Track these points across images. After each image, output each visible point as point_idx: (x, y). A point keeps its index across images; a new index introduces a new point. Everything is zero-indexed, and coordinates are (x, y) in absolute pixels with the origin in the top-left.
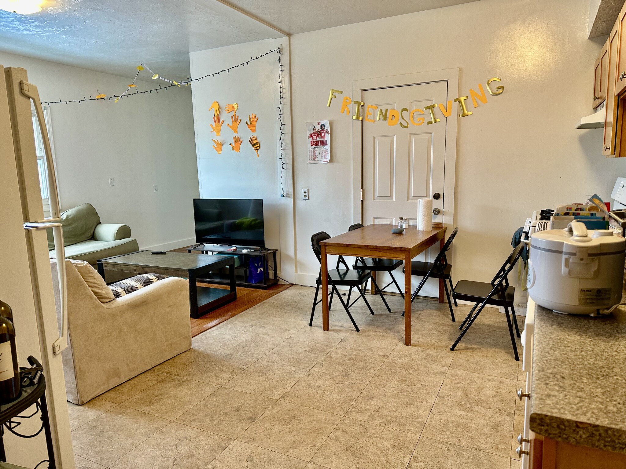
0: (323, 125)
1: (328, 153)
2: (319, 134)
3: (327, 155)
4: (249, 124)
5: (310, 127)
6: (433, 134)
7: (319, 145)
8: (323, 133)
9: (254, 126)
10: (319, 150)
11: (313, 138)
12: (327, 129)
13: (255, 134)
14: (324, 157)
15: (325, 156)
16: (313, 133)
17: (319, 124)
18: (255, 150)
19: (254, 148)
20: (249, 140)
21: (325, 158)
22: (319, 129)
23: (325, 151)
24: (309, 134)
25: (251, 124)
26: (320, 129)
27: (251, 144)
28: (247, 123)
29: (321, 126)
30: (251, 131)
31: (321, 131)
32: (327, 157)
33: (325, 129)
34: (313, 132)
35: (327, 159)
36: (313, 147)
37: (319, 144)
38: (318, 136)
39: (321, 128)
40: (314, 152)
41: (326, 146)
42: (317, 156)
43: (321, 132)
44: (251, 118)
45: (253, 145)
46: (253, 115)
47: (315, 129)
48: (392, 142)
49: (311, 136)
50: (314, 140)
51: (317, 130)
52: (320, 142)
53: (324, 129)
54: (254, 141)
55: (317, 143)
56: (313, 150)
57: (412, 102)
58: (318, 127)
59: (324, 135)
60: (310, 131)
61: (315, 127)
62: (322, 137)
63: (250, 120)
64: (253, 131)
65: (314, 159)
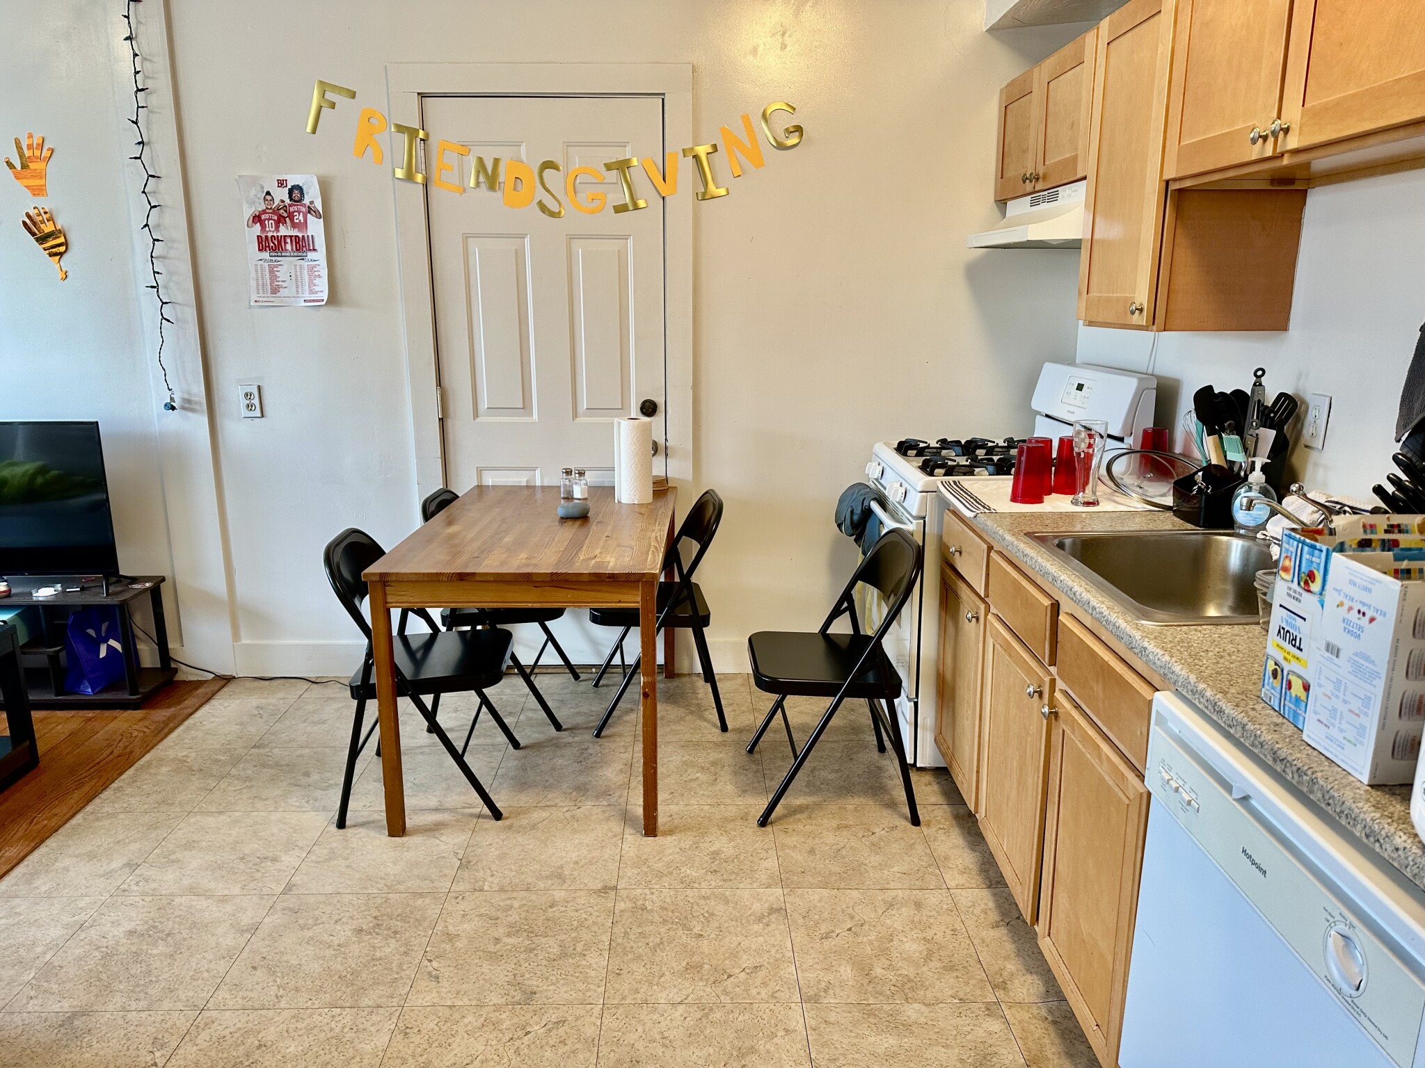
0: (299, 188)
1: (319, 276)
2: (285, 215)
3: (317, 281)
4: (18, 166)
5: (253, 193)
6: (630, 242)
7: (286, 250)
8: (299, 212)
9: (41, 175)
10: (287, 265)
11: (263, 227)
12: (312, 203)
13: (44, 203)
14: (307, 287)
15: (311, 283)
16: (264, 212)
17: (281, 183)
18: (51, 255)
19: (45, 249)
20: (25, 223)
21: (312, 292)
22: (283, 201)
23: (311, 269)
24: (248, 212)
25: (24, 166)
26: (288, 201)
27: (33, 234)
28: (10, 165)
29: (291, 192)
30: (28, 192)
31: (290, 206)
32: (317, 289)
33: (306, 201)
34: (262, 207)
35: (319, 294)
36: (266, 255)
37: (289, 247)
38: (280, 220)
39: (291, 198)
40: (272, 272)
41: (311, 255)
42: (284, 285)
43: (292, 209)
44: (25, 148)
45: (42, 240)
46: (30, 136)
47: (269, 198)
48: (519, 255)
49: (257, 219)
50: (270, 235)
51: (277, 202)
52: (289, 240)
53: (300, 201)
54: (42, 226)
55: (279, 243)
56: (266, 265)
57: (569, 145)
58: (281, 195)
59: (301, 218)
60: (252, 203)
61: (268, 193)
62: (294, 225)
63: (21, 155)
64: (38, 191)
65: (275, 290)
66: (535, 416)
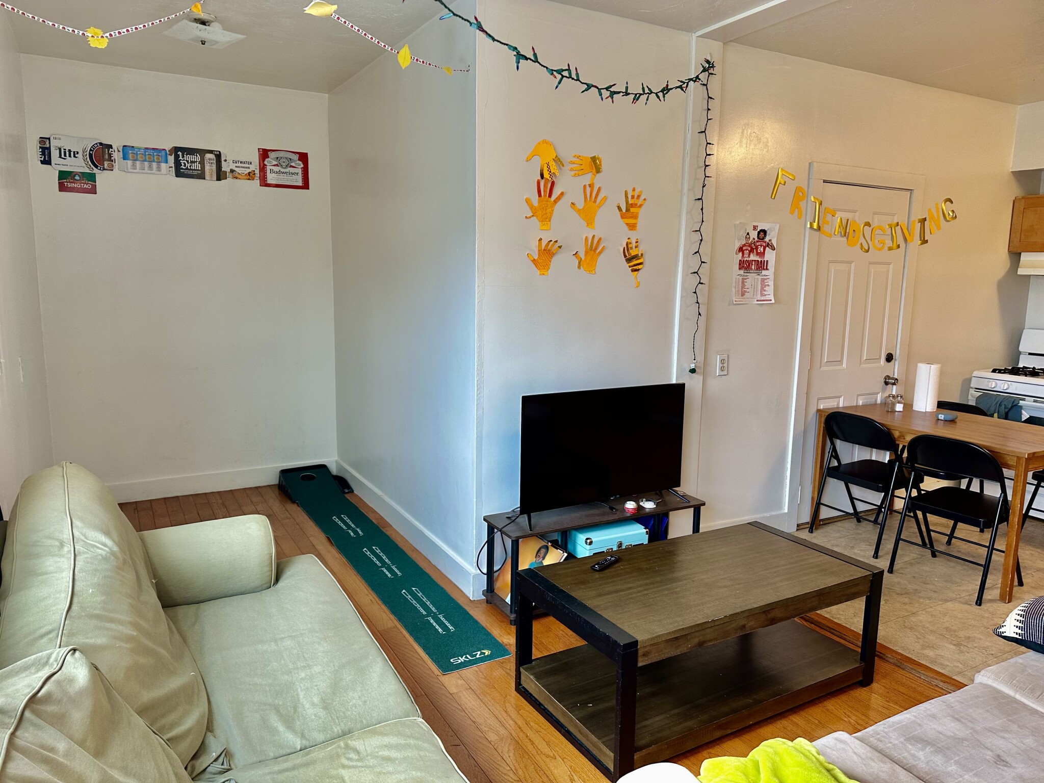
0: (764, 232)
1: (768, 285)
2: (754, 247)
3: (766, 288)
4: (624, 210)
5: (741, 233)
7: (752, 269)
8: (761, 246)
9: (635, 217)
10: (753, 278)
11: (743, 254)
12: (770, 240)
13: (634, 236)
14: (759, 292)
15: (762, 289)
16: (744, 245)
17: (755, 228)
18: (633, 271)
19: (630, 267)
20: (624, 248)
21: (762, 295)
22: (754, 239)
23: (763, 280)
24: (738, 245)
25: (628, 210)
26: (756, 239)
27: (625, 256)
28: (619, 208)
29: (759, 233)
30: (626, 228)
31: (757, 242)
32: (766, 293)
33: (767, 239)
34: (744, 242)
35: (767, 296)
36: (742, 272)
37: (753, 267)
38: (751, 251)
39: (758, 237)
40: (743, 282)
41: (764, 272)
42: (748, 290)
43: (758, 244)
44: (630, 197)
45: (629, 260)
46: (634, 190)
47: (748, 236)
49: (741, 249)
50: (745, 259)
51: (751, 239)
52: (754, 263)
53: (763, 239)
54: (631, 251)
55: (749, 264)
56: (741, 278)
58: (754, 235)
59: (762, 250)
60: (739, 239)
61: (748, 234)
62: (758, 254)
63: (627, 202)
64: (632, 227)
65: (743, 295)
66: (844, 365)
